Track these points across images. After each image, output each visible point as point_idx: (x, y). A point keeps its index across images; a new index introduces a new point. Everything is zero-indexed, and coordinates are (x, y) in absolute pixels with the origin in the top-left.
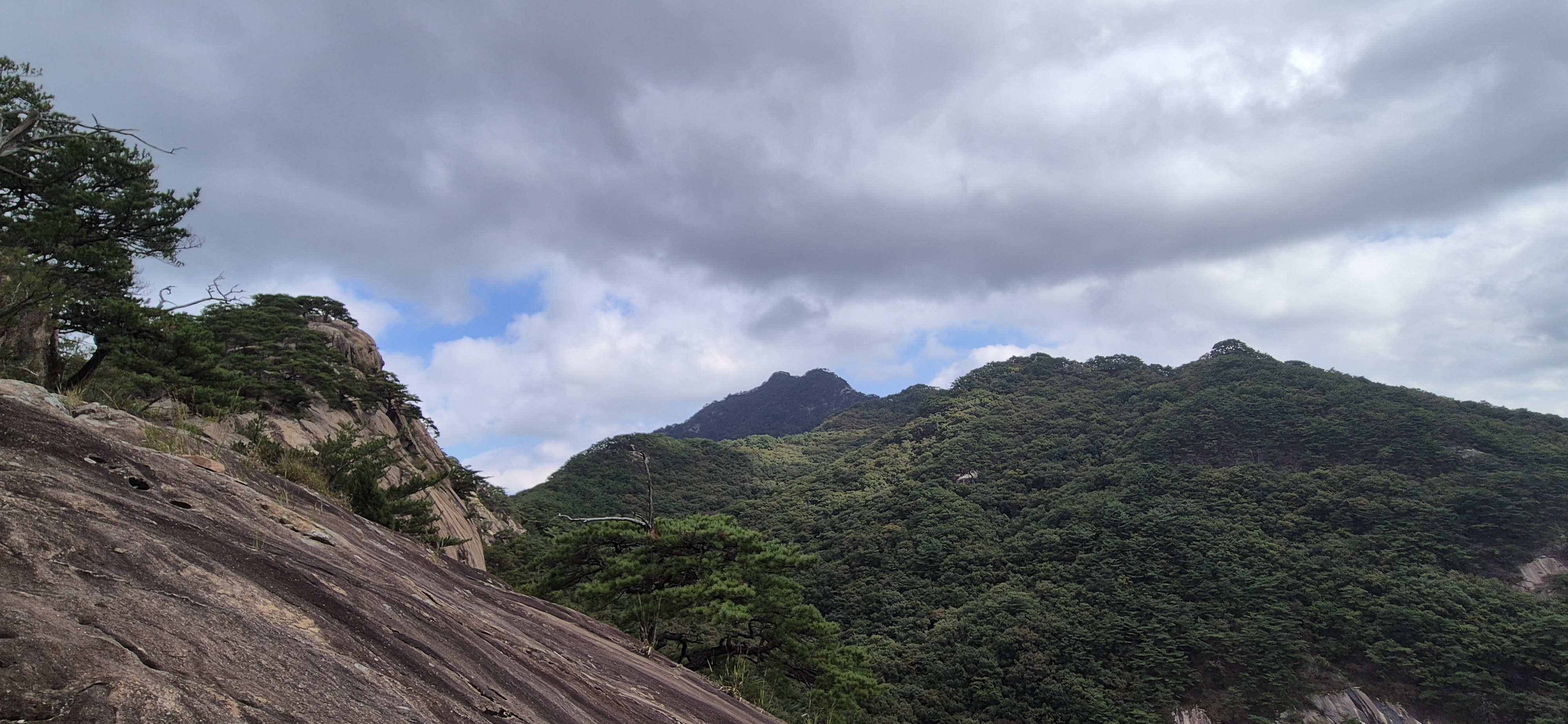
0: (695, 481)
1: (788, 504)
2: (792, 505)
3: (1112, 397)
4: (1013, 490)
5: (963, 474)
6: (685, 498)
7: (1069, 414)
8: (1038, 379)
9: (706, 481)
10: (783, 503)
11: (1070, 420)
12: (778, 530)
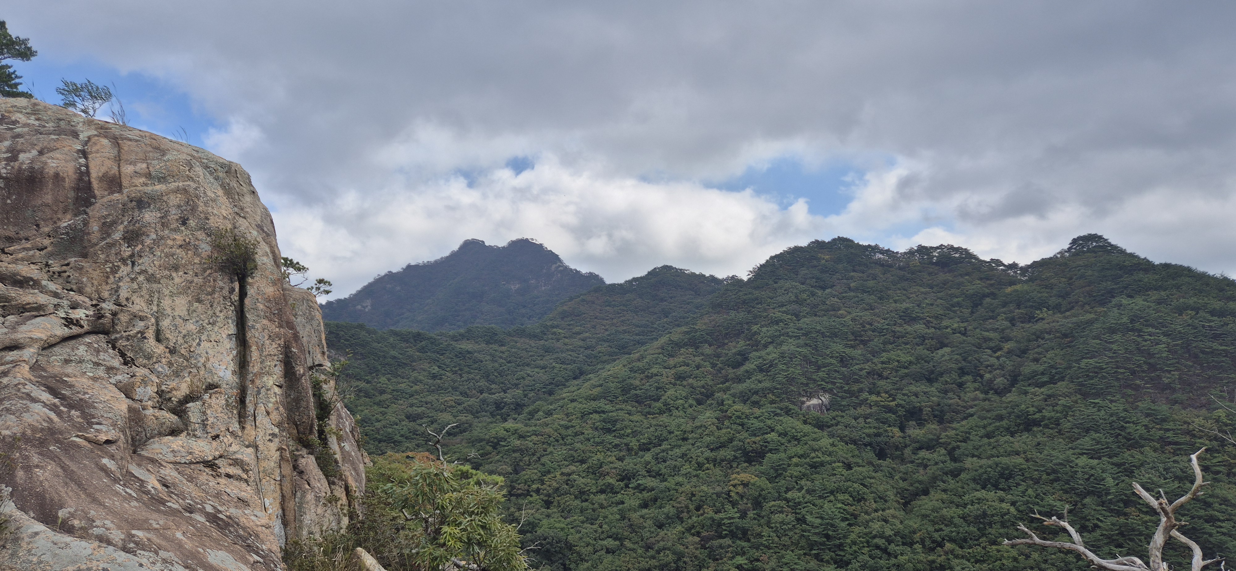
0: (416, 392)
1: (570, 432)
2: (576, 434)
3: (960, 299)
4: (884, 423)
5: (810, 397)
6: (410, 417)
7: (914, 320)
8: (854, 271)
9: (431, 392)
10: (564, 432)
11: (920, 327)
12: (569, 475)
